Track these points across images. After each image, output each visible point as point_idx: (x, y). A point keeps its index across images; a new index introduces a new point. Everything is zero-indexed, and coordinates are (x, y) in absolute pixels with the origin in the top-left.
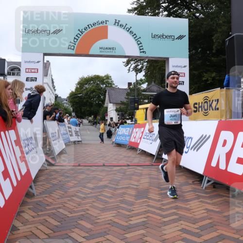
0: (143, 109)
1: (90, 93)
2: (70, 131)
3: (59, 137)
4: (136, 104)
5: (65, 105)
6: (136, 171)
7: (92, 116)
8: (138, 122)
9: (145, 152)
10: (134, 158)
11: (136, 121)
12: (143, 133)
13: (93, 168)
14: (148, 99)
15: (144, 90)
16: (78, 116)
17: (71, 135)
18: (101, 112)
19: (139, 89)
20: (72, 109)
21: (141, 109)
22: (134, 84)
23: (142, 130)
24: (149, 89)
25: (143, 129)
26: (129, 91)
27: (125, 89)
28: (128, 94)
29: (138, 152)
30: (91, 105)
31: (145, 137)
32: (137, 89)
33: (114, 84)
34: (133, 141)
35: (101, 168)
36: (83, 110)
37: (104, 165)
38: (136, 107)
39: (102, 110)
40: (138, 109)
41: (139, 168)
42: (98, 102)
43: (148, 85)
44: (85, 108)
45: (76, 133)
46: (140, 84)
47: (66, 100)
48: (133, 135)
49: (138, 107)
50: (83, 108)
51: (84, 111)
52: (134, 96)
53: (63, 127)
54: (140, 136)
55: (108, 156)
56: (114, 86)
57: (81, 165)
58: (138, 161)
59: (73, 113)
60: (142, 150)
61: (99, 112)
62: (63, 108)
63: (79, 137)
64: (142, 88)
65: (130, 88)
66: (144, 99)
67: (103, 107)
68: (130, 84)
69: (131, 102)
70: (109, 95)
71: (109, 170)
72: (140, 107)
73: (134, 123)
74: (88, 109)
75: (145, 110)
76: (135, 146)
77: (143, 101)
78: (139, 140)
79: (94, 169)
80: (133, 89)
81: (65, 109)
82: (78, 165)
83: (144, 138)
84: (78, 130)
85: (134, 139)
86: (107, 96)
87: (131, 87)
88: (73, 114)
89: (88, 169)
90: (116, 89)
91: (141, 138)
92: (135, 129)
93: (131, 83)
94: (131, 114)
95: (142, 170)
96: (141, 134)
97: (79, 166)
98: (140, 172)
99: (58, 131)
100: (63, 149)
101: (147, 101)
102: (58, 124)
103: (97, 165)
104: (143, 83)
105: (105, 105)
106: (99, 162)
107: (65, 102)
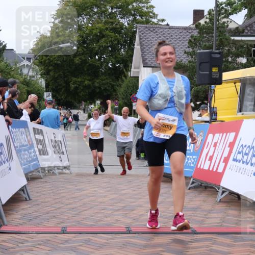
0: (235, 81)
1: (92, 41)
2: (39, 142)
3: (10, 157)
4: (215, 70)
5: (25, 71)
6: (215, 247)
7: (98, 102)
8: (219, 117)
9: (239, 196)
10: (210, 211)
11: (213, 113)
12: (232, 145)
13: (101, 239)
14: (248, 54)
15: (238, 31)
16: (59, 103)
17: (43, 152)
18: (121, 90)
19: (222, 29)
20: (43, 83)
21: (228, 81)
22: (209, 13)
23: (231, 140)
24: (251, 25)
25: (233, 135)
26: (196, 33)
27: (185, 28)
28: (193, 43)
29: (220, 197)
30: (94, 72)
31: (239, 157)
32: (218, 28)
33: (155, 16)
34: (206, 168)
35: (121, 238)
36: (72, 86)
37: (129, 232)
38: (215, 76)
39: (124, 85)
40: (219, 81)
41: (220, 239)
42: (113, 65)
43: (249, 16)
44: (79, 80)
45: (56, 145)
46: (227, 15)
47: (29, 59)
48: (205, 151)
49: (221, 76)
50: (74, 79)
51: (76, 88)
52: (211, 47)
53: (22, 130)
54: (225, 155)
55: (141, 206)
56: (155, 20)
57: (68, 230)
58: (218, 220)
59: (46, 94)
60: (232, 193)
61: (115, 91)
62: (22, 79)
63: (64, 157)
64: (232, 26)
65: (197, 27)
66: (238, 56)
67: (126, 77)
68: (198, 14)
69: (200, 64)
70: (141, 44)
71: (143, 242)
72: (226, 76)
73: (208, 119)
74: (87, 82)
75: (239, 85)
76: (210, 181)
77: (234, 61)
78: (222, 165)
79: (103, 241)
80: (208, 28)
81: (27, 83)
82: (59, 230)
83: (235, 160)
84: (59, 138)
85: (208, 163)
86: (137, 47)
87: (202, 22)
88: (48, 96)
89: (87, 242)
90: (161, 27)
91: (226, 161)
92: (211, 136)
93: (203, 11)
94: (202, 95)
95: (229, 245)
96: (227, 149)
97: (64, 232)
98: (225, 249)
99: (8, 140)
100: (23, 189)
101: (244, 60)
102: (9, 123)
103: (109, 230)
104: (235, 11)
105: (133, 72)
106: (117, 221)
107: (26, 62)
